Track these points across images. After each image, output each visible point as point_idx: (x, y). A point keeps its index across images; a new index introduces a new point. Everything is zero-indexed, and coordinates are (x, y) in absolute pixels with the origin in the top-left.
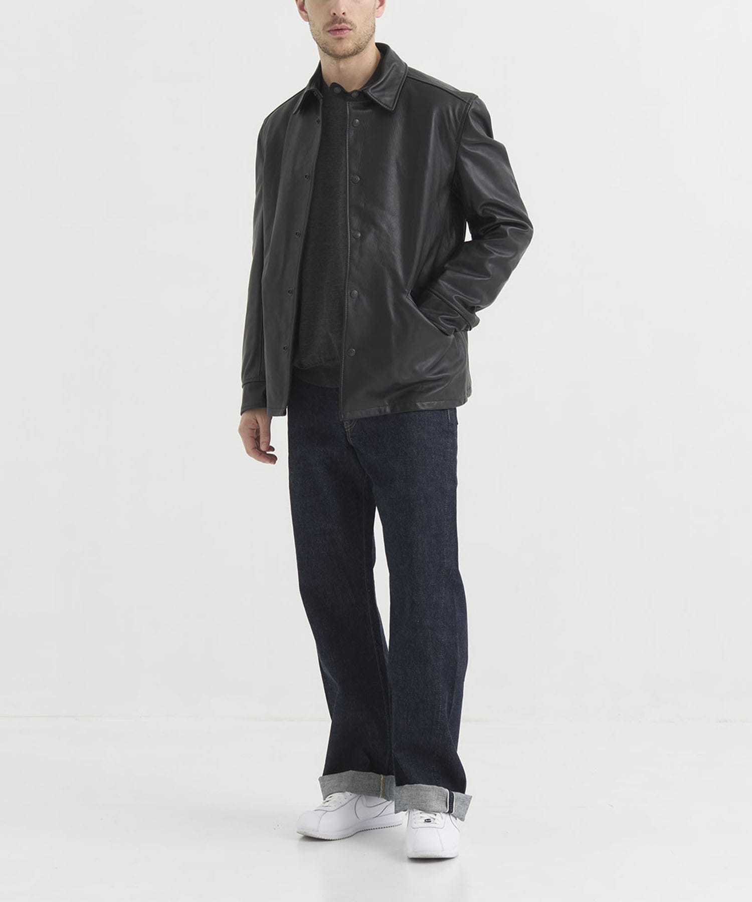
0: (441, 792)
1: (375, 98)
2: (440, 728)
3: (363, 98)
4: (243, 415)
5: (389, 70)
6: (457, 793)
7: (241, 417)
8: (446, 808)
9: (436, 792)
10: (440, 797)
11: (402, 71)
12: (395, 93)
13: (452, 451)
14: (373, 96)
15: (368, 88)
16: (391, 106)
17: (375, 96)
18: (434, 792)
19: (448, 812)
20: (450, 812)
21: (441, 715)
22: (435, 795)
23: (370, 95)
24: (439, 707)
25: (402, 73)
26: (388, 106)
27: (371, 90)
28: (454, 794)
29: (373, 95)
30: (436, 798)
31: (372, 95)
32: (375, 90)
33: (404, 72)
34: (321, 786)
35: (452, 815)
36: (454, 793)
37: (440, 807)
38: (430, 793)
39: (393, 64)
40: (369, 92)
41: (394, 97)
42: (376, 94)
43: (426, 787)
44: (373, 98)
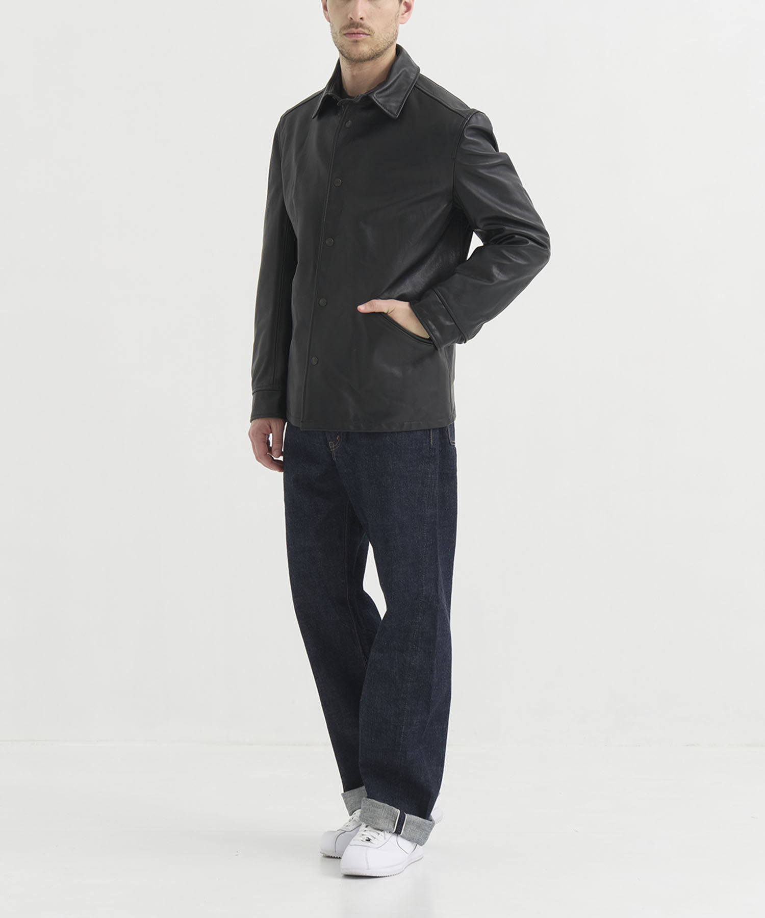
0: (391, 811)
1: (380, 103)
2: (402, 750)
3: (367, 102)
4: (252, 422)
5: (397, 76)
6: (408, 815)
7: (250, 424)
8: (393, 828)
9: (385, 810)
10: (389, 816)
11: (412, 77)
12: (401, 99)
13: (433, 476)
14: (378, 102)
15: (373, 92)
16: (395, 113)
17: (380, 101)
18: (384, 810)
19: (395, 832)
20: (398, 832)
21: (404, 737)
22: (385, 813)
23: (374, 100)
24: (402, 728)
25: (412, 79)
26: (392, 113)
27: (376, 96)
28: (406, 817)
29: (378, 100)
30: (385, 816)
31: (376, 100)
32: (381, 95)
33: (414, 78)
34: (345, 802)
35: (401, 836)
36: (406, 815)
37: (386, 826)
38: (379, 810)
39: (403, 69)
40: (374, 97)
41: (399, 104)
42: (381, 99)
43: (377, 804)
44: (378, 103)
